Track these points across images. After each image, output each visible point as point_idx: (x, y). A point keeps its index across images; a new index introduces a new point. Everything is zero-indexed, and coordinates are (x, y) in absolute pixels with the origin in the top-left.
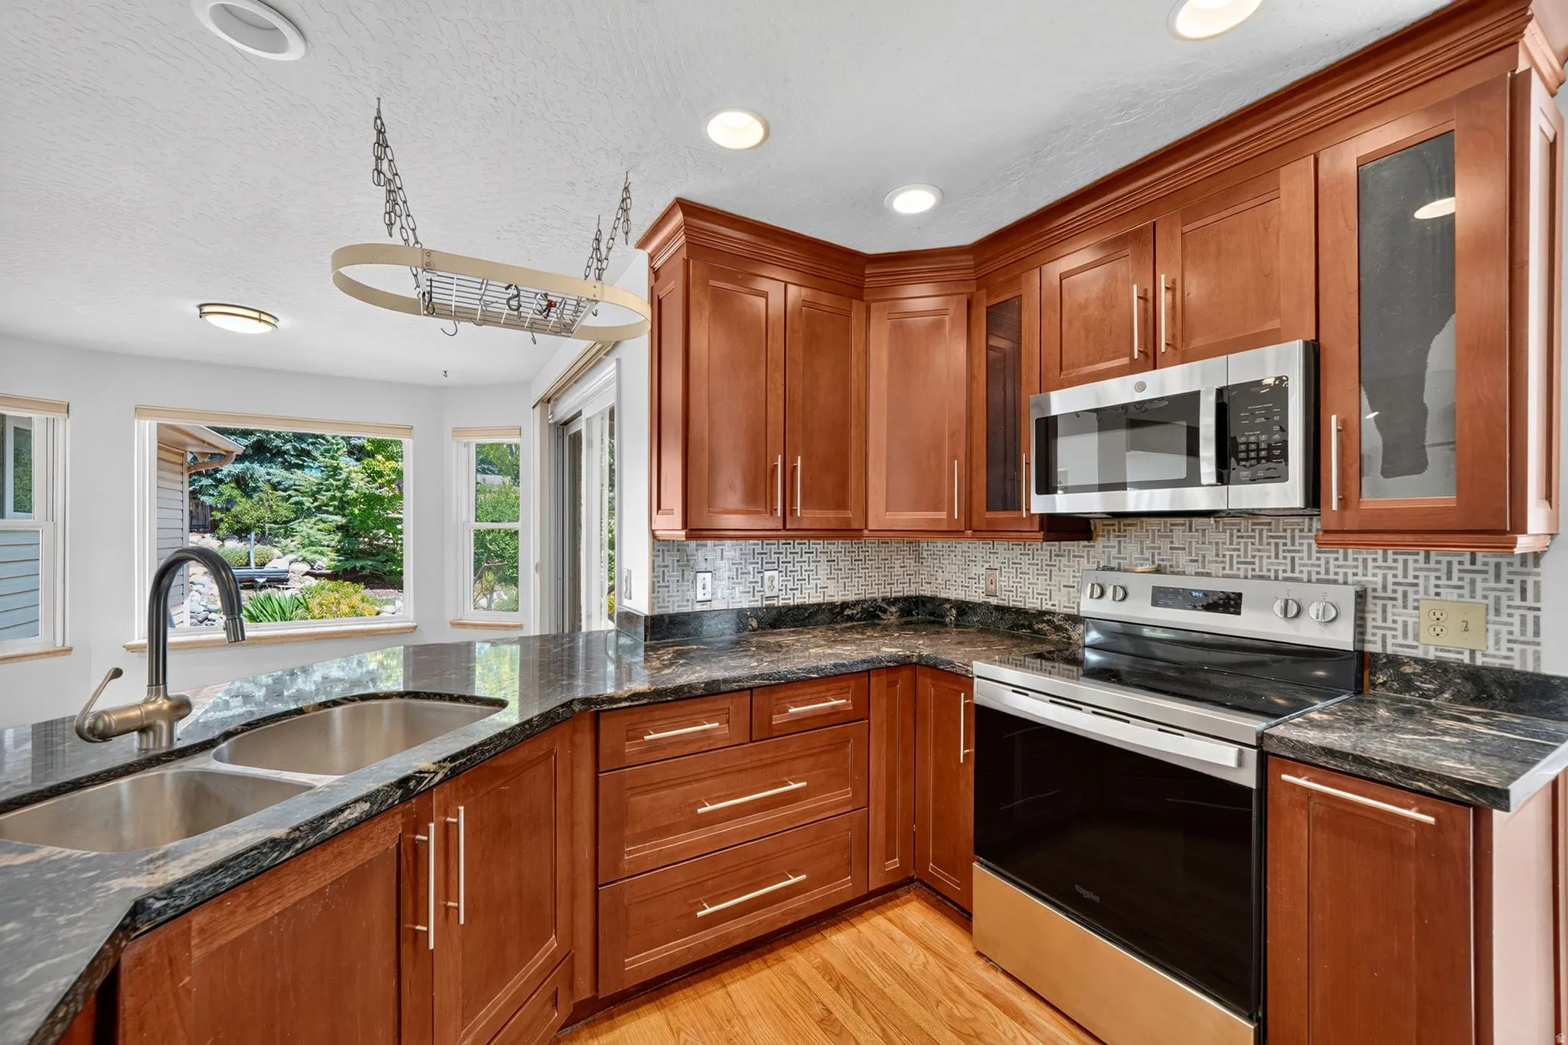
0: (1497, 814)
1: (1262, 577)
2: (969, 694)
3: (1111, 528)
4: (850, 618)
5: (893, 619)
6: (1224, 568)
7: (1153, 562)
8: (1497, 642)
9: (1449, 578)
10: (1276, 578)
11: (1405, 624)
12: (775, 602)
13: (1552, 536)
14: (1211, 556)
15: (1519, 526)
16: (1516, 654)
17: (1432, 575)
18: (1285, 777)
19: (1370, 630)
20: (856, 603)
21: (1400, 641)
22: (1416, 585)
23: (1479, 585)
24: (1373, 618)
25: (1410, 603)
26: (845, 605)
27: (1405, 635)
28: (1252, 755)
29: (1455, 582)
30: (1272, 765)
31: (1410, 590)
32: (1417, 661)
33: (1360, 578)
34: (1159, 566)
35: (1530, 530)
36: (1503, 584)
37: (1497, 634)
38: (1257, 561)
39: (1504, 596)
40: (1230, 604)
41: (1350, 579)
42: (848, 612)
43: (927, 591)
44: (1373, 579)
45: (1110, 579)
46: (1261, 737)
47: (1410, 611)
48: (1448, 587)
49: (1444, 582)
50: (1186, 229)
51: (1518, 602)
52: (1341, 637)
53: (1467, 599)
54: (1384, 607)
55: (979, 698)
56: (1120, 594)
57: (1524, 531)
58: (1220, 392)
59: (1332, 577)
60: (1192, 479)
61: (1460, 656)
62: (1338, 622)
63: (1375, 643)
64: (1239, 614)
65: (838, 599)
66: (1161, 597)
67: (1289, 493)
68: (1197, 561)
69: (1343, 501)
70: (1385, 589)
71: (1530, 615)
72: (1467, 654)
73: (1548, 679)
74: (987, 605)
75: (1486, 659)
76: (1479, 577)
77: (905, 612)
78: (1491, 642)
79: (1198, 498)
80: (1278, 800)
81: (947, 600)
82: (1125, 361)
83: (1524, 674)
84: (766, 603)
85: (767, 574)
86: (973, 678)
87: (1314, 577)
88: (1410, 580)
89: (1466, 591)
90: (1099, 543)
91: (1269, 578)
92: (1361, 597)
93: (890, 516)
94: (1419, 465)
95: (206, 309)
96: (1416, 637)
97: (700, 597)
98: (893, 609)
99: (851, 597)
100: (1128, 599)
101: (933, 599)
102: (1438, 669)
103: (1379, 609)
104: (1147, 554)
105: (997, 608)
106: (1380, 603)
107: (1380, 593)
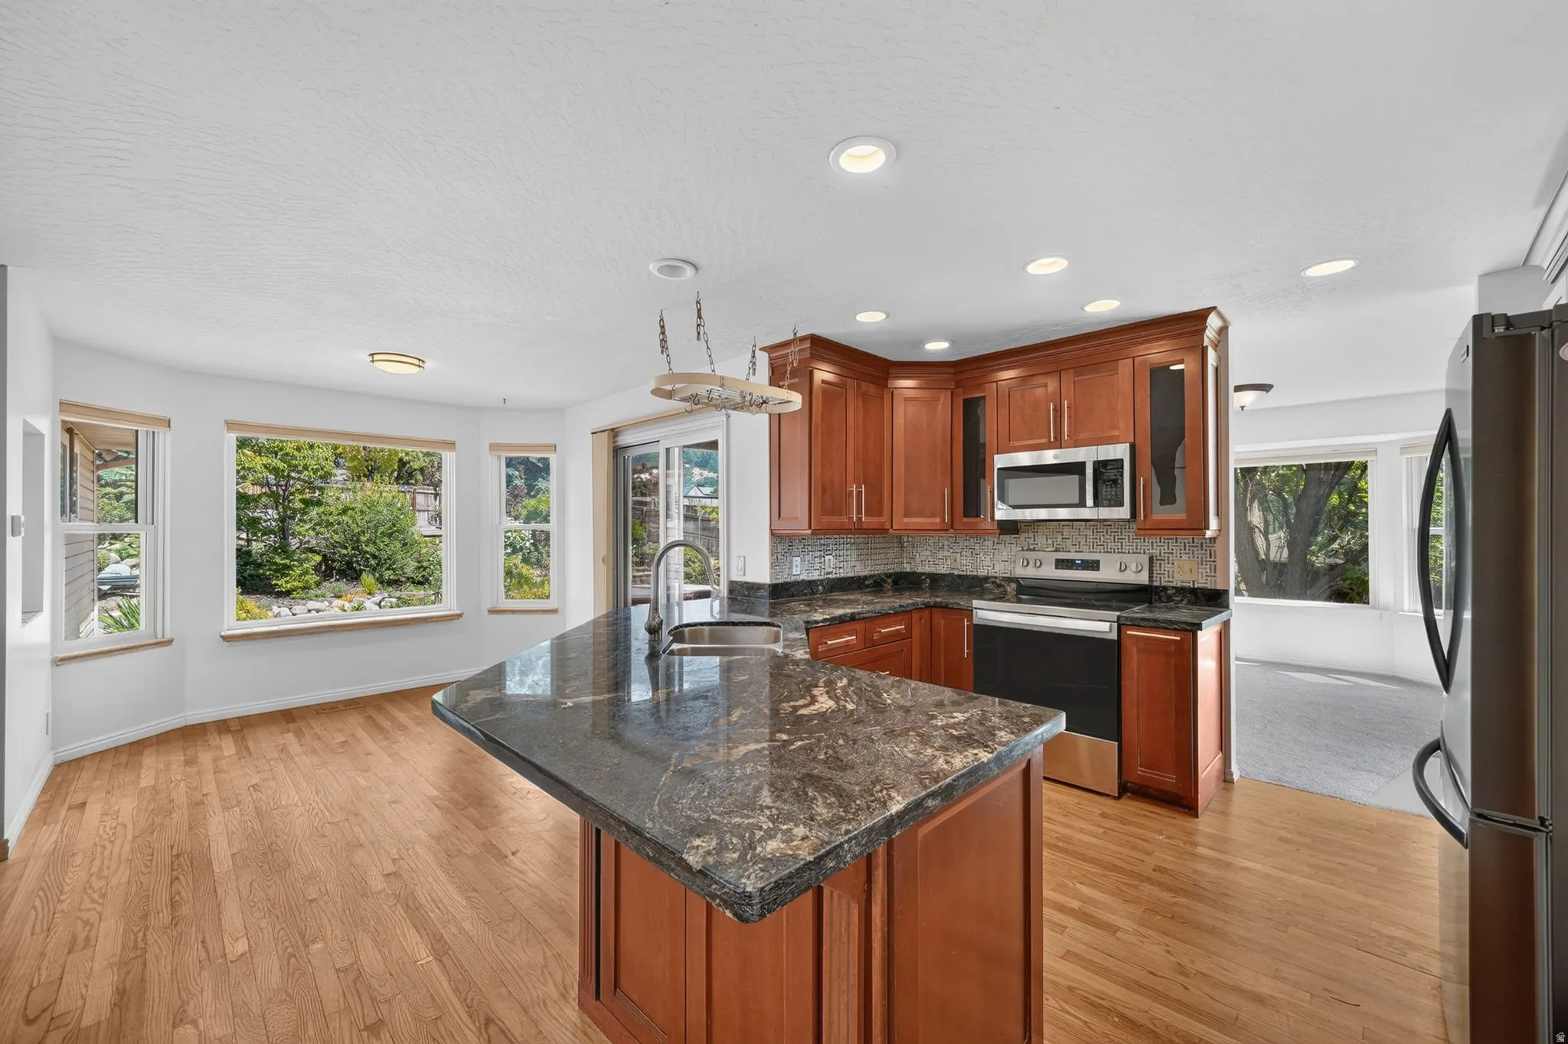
0: (1199, 632)
1: (1108, 552)
2: (970, 617)
3: (1030, 528)
4: (868, 586)
5: (889, 587)
6: (1089, 548)
7: (1053, 547)
8: (1202, 577)
9: (1185, 550)
10: (1114, 552)
11: (1169, 571)
12: (830, 576)
13: (1220, 530)
14: (1083, 542)
15: (1207, 528)
16: (1209, 582)
17: (1179, 548)
18: (1128, 632)
19: (1155, 575)
20: (871, 576)
21: (1167, 579)
22: (1172, 553)
23: (1196, 553)
24: (1156, 569)
25: (1171, 562)
26: (866, 578)
27: (1169, 577)
28: (1115, 625)
29: (1187, 551)
30: (1123, 627)
31: (1170, 556)
32: (1173, 588)
33: (1151, 551)
34: (1057, 548)
35: (1211, 528)
36: (1204, 552)
37: (1202, 572)
38: (1105, 544)
39: (1204, 557)
40: (1094, 565)
41: (1147, 552)
42: (867, 582)
43: (908, 568)
44: (1156, 552)
45: (1032, 555)
46: (1119, 617)
47: (1170, 565)
48: (1185, 553)
49: (1183, 551)
50: (1076, 379)
51: (1209, 559)
52: (1143, 579)
53: (1191, 558)
54: (1160, 564)
55: (976, 621)
56: (1038, 564)
57: (1208, 529)
58: (1095, 463)
59: (1138, 551)
60: (1082, 504)
61: (1188, 584)
62: (1142, 572)
63: (1157, 581)
64: (1099, 570)
65: (862, 574)
66: (1061, 564)
67: (1123, 512)
68: (1076, 545)
69: (1145, 516)
70: (1160, 556)
71: (1213, 564)
72: (1192, 583)
73: (1219, 590)
74: (952, 575)
75: (1199, 585)
76: (1195, 549)
77: (895, 583)
78: (1200, 578)
79: (1086, 513)
80: (1125, 642)
81: (925, 574)
82: (1044, 441)
83: (1211, 590)
84: (826, 576)
85: (827, 557)
86: (972, 611)
87: (1131, 551)
88: (1170, 551)
89: (1191, 555)
90: (1023, 535)
91: (1111, 552)
92: (1151, 559)
93: (906, 520)
94: (1173, 501)
95: (376, 357)
96: (1173, 578)
97: (795, 573)
98: (889, 581)
99: (866, 573)
100: (1042, 566)
101: (913, 574)
102: (1181, 591)
103: (1158, 564)
104: (1050, 542)
105: (960, 576)
106: (1158, 562)
107: (1158, 558)
